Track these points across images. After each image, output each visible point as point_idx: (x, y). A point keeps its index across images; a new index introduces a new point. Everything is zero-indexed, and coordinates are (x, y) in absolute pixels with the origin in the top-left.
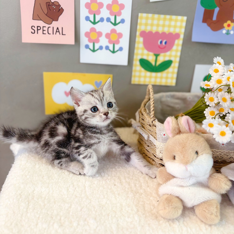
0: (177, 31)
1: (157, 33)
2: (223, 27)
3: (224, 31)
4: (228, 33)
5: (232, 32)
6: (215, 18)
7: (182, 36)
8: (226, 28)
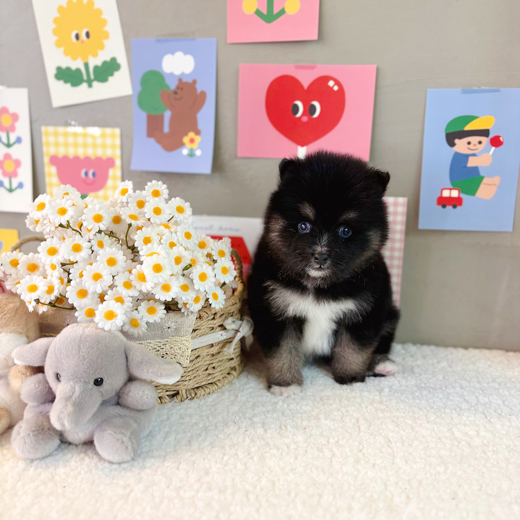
0: (109, 153)
1: (76, 158)
2: (182, 145)
3: (185, 152)
4: (191, 154)
5: (198, 153)
6: (166, 129)
7: (118, 162)
8: (188, 145)
